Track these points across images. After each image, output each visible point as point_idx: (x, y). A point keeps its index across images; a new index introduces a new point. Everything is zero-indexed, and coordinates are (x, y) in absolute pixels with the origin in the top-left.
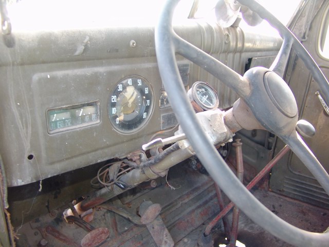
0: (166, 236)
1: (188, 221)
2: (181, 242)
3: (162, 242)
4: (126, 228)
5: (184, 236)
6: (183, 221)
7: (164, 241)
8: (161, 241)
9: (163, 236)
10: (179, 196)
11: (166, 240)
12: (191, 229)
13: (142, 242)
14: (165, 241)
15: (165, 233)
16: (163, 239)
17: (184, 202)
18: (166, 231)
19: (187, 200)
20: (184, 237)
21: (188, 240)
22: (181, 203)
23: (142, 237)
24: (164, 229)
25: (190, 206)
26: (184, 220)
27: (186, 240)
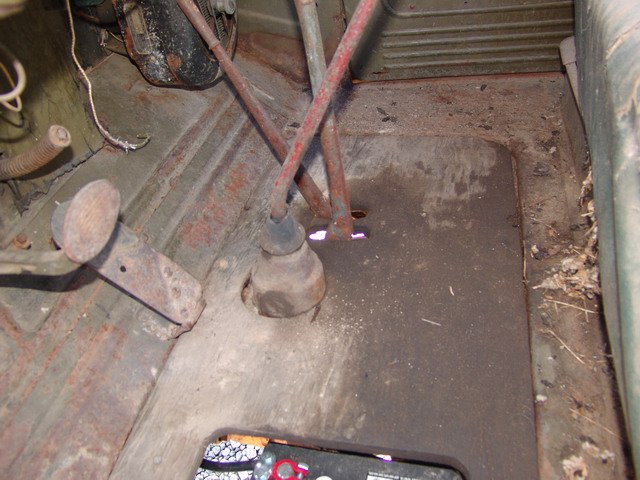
0: (170, 274)
1: (206, 218)
2: (214, 272)
3: (165, 297)
4: (44, 310)
5: (213, 257)
6: (195, 223)
7: (170, 291)
8: (162, 293)
9: (161, 277)
10: (155, 166)
11: (175, 284)
12: (223, 232)
13: (111, 323)
14: (175, 289)
15: (163, 268)
16: (164, 286)
17: (174, 175)
18: (164, 262)
19: (179, 169)
20: (216, 259)
21: (230, 261)
22: (167, 181)
23: (104, 310)
24: (155, 259)
25: (195, 180)
26: (196, 218)
27: (223, 264)
